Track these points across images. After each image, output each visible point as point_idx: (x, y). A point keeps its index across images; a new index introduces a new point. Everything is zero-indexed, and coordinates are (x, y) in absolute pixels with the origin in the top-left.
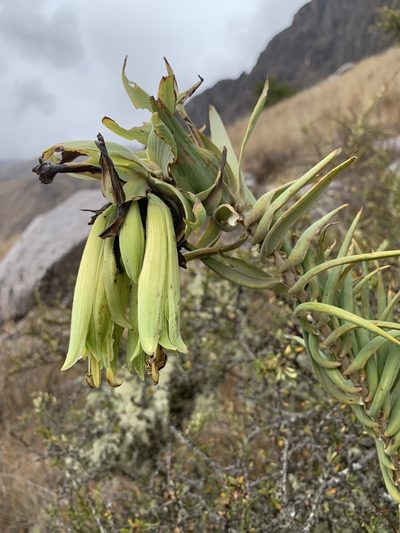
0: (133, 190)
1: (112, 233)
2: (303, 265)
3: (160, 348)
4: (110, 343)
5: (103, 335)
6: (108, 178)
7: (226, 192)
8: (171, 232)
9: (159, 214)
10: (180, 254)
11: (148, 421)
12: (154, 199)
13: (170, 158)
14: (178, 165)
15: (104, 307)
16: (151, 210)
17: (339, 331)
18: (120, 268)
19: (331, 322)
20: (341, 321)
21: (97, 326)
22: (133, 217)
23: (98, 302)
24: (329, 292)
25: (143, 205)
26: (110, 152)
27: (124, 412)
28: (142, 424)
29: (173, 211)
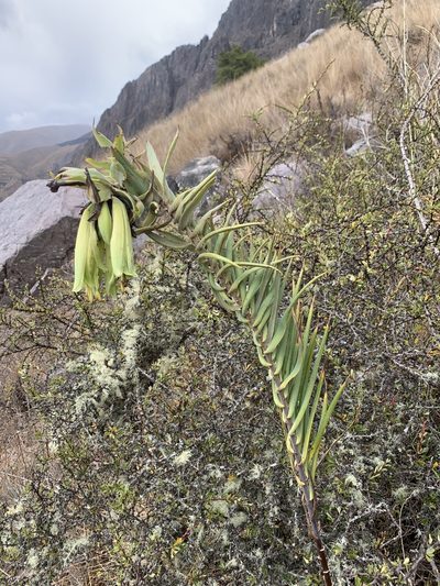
0: (104, 195)
1: (94, 219)
2: (203, 233)
3: (124, 275)
4: (96, 278)
5: (92, 274)
6: (91, 190)
7: (156, 194)
8: (126, 217)
9: (119, 207)
10: (132, 231)
11: (121, 380)
12: (115, 199)
13: (123, 178)
14: (128, 181)
15: (93, 258)
16: (114, 206)
17: (224, 267)
18: (100, 238)
19: (219, 264)
20: (224, 263)
21: (89, 269)
22: (105, 210)
23: (89, 255)
24: (217, 248)
25: (110, 203)
26: (91, 175)
27: (100, 373)
28: (116, 382)
29: (126, 206)
